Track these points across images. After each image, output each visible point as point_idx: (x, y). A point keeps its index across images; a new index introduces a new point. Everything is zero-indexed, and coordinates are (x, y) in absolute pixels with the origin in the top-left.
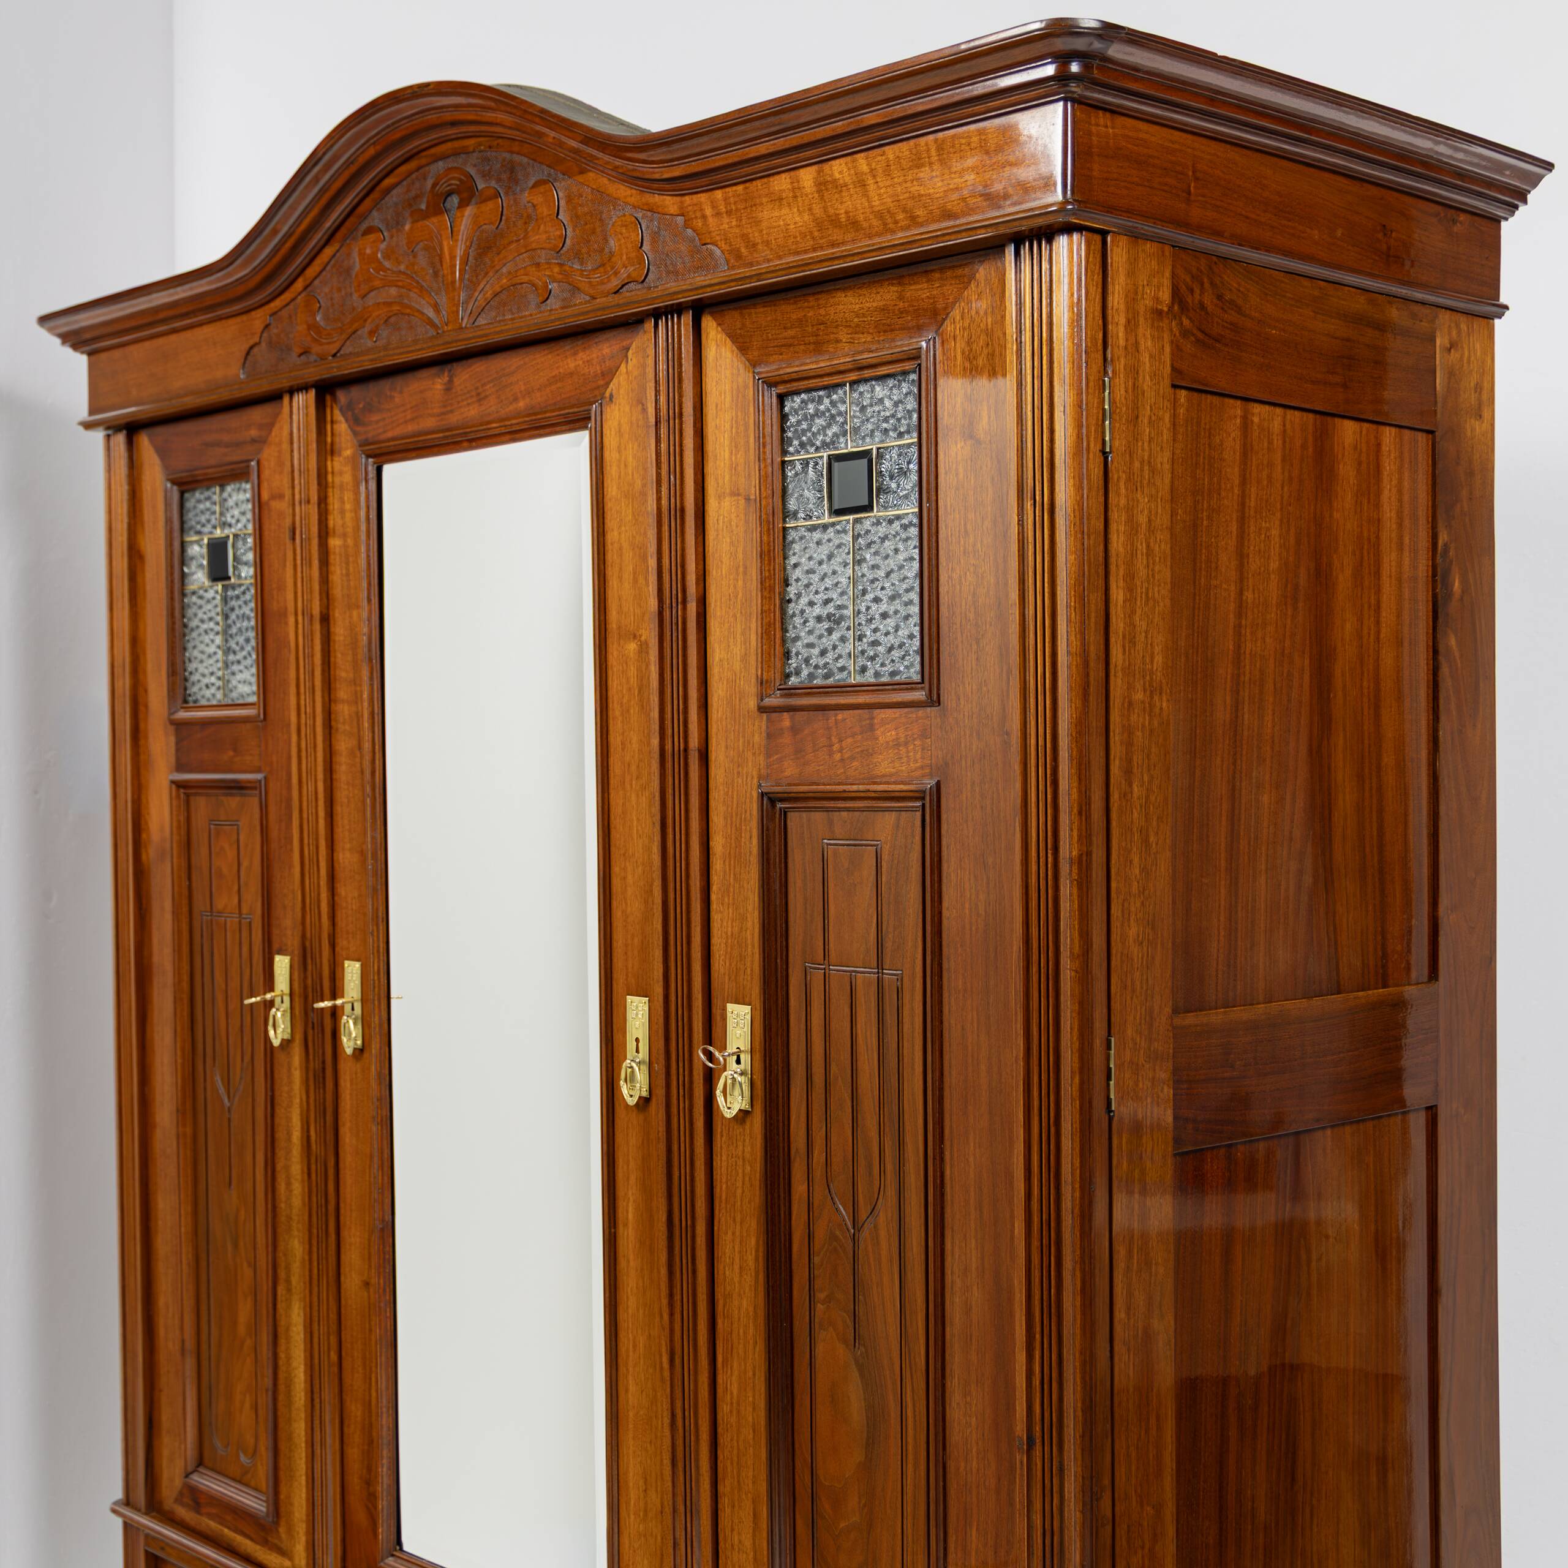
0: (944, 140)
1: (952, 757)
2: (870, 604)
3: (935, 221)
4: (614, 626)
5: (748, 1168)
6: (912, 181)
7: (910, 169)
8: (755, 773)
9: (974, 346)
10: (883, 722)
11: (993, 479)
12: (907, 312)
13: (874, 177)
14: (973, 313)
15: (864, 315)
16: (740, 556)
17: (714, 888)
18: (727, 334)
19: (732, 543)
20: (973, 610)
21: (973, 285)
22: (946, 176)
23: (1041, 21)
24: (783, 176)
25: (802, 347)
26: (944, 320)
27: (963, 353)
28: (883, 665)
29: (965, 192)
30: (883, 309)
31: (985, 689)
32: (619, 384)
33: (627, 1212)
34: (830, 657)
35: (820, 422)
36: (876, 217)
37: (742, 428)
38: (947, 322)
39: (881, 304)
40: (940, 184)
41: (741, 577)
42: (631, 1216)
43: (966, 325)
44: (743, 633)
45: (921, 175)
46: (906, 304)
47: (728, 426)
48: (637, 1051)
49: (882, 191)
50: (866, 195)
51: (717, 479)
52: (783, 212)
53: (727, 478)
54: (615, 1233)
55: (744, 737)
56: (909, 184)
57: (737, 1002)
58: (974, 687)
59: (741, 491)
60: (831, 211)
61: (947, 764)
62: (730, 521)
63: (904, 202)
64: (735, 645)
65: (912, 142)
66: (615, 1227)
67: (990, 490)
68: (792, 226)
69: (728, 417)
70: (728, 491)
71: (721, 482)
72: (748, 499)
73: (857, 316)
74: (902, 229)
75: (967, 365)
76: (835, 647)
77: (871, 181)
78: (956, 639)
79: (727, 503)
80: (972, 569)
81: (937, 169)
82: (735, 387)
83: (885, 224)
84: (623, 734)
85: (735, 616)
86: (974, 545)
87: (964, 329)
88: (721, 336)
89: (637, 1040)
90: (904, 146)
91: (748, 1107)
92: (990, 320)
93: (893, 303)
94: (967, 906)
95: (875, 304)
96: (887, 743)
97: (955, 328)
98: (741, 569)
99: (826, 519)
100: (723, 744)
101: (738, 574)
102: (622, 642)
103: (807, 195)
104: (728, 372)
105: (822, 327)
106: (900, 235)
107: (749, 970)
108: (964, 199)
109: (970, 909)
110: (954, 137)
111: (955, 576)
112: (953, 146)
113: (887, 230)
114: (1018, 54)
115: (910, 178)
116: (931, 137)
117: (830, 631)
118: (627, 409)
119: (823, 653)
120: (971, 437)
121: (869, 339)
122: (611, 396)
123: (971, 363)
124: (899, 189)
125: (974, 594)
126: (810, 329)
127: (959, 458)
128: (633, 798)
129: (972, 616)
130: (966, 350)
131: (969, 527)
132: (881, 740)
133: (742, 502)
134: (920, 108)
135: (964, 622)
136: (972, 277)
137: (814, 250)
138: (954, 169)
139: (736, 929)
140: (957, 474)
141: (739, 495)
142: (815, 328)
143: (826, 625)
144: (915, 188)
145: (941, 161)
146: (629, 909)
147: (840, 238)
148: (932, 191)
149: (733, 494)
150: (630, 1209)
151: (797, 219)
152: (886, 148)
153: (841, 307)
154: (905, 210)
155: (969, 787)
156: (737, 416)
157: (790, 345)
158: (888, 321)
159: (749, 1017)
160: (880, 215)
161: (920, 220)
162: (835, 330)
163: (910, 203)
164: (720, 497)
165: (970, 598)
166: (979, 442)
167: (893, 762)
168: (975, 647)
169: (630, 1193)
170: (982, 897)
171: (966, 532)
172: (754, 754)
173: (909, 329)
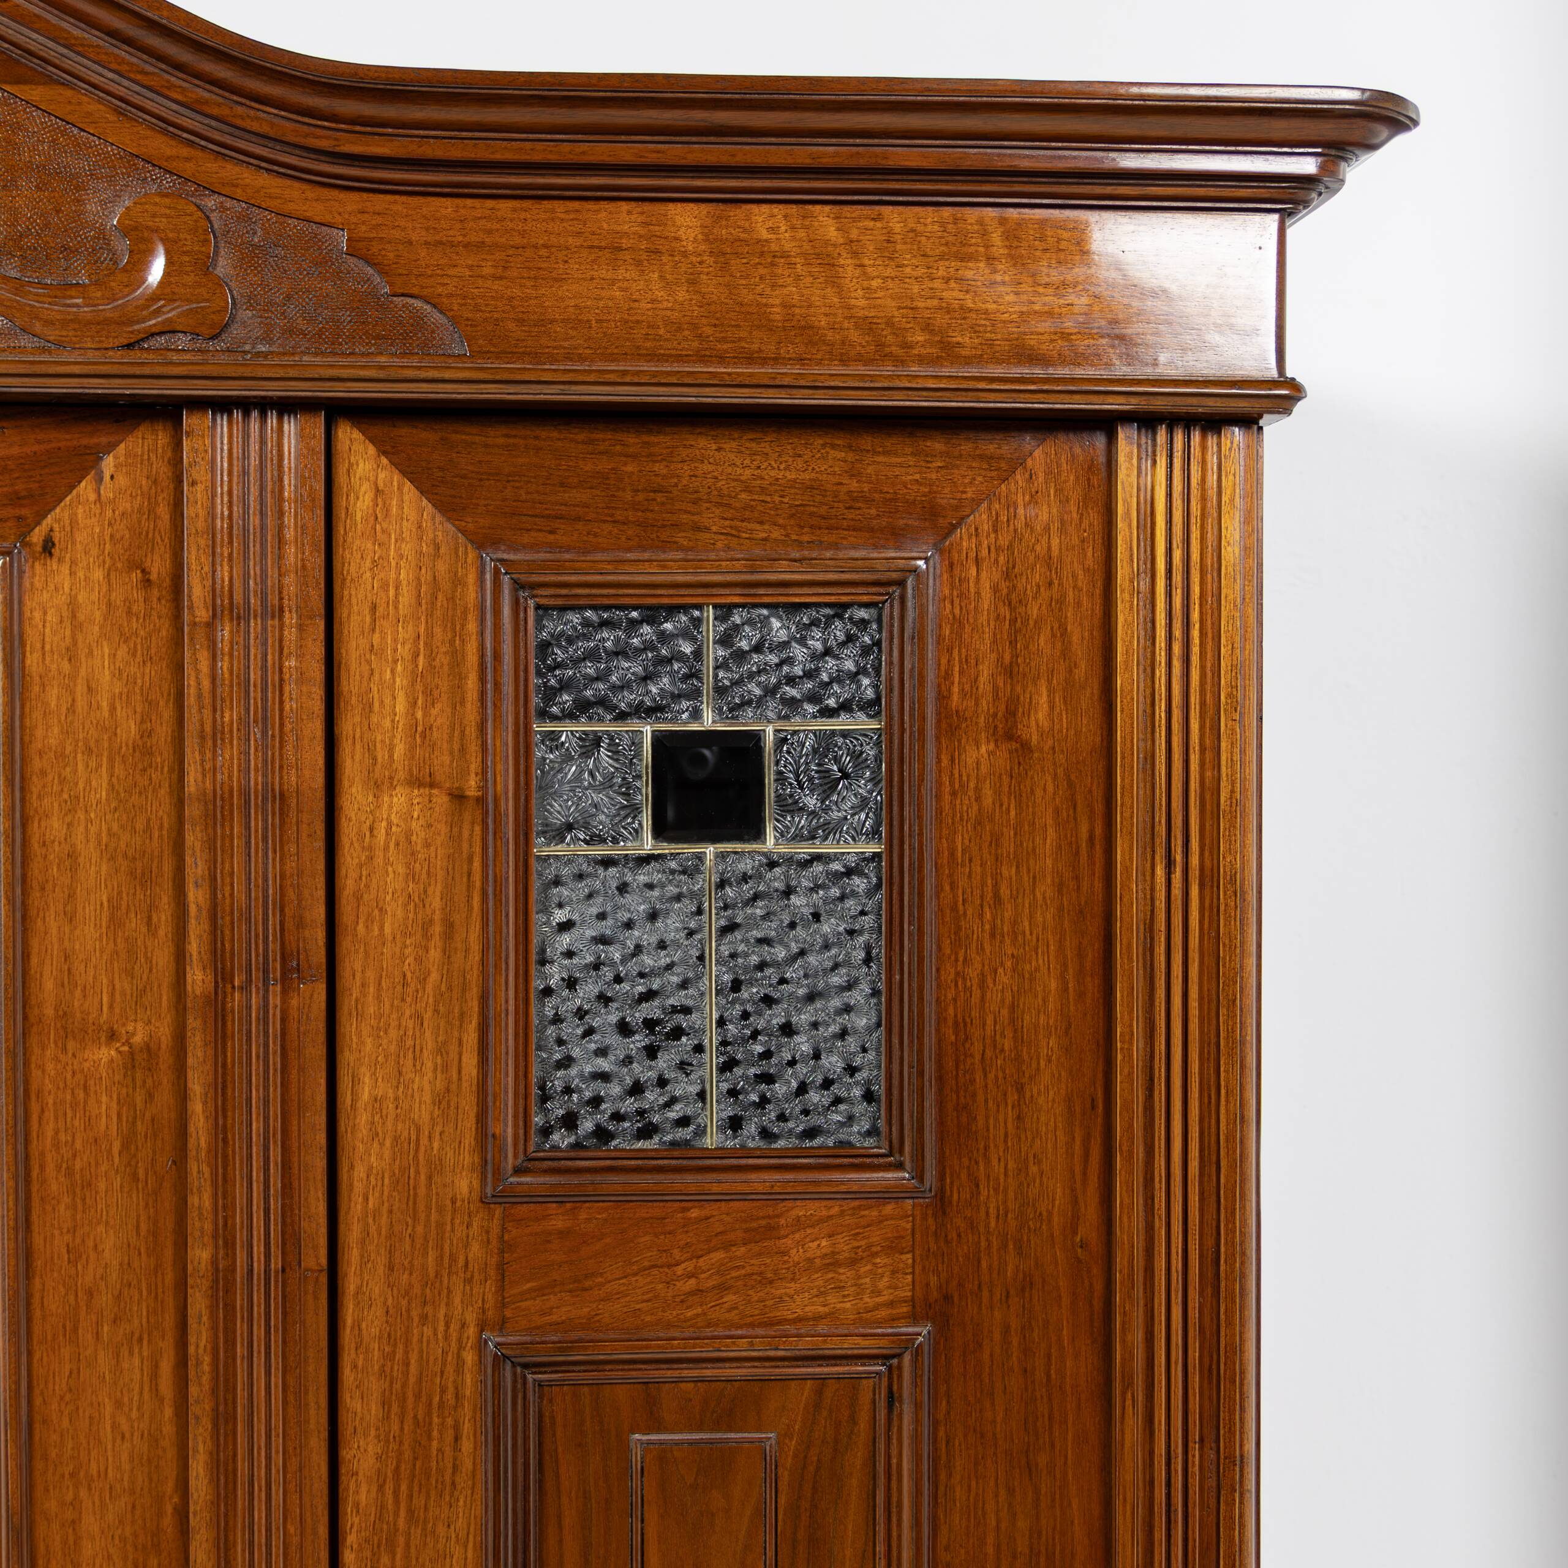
0: (1019, 224)
1: (960, 1285)
2: (749, 1008)
3: (999, 362)
4: (49, 1012)
6: (947, 281)
7: (942, 257)
8: (471, 1317)
9: (1021, 583)
10: (799, 1224)
11: (1057, 812)
12: (869, 501)
13: (855, 254)
14: (1020, 524)
15: (763, 491)
16: (436, 903)
17: (351, 1539)
18: (403, 473)
19: (411, 875)
20: (1009, 1034)
21: (1019, 477)
22: (1024, 287)
23: (1363, 90)
24: (624, 206)
25: (607, 527)
26: (953, 528)
27: (995, 589)
28: (782, 1117)
29: (1069, 325)
30: (810, 487)
31: (1033, 1169)
32: (73, 522)
34: (652, 1096)
35: (633, 668)
36: (857, 326)
37: (442, 660)
38: (960, 533)
39: (807, 476)
40: (1011, 298)
41: (436, 941)
43: (1004, 541)
44: (441, 1050)
45: (969, 274)
46: (866, 487)
47: (404, 651)
49: (875, 283)
50: (834, 281)
51: (370, 749)
52: (621, 273)
53: (400, 750)
55: (440, 1247)
56: (937, 284)
58: (1011, 1165)
59: (439, 777)
60: (747, 296)
61: (947, 1298)
62: (408, 834)
63: (927, 314)
64: (419, 1071)
65: (947, 212)
67: (1051, 831)
68: (644, 305)
69: (405, 633)
70: (401, 775)
71: (381, 755)
72: (458, 797)
73: (747, 489)
74: (921, 360)
75: (1005, 611)
76: (662, 1082)
77: (846, 261)
78: (973, 1081)
79: (399, 799)
80: (1009, 964)
81: (1004, 274)
82: (426, 576)
83: (880, 345)
84: (73, 1230)
85: (419, 1018)
86: (1014, 923)
87: (998, 549)
88: (388, 475)
90: (929, 214)
92: (1055, 542)
93: (836, 479)
94: (990, 1539)
95: (791, 476)
96: (810, 1260)
97: (979, 545)
98: (437, 929)
99: (648, 844)
100: (382, 1261)
101: (426, 936)
102: (71, 1045)
103: (685, 254)
104: (407, 548)
105: (660, 497)
106: (915, 369)
108: (1065, 336)
109: (998, 1548)
110: (1043, 222)
111: (973, 973)
112: (1042, 239)
113: (882, 355)
114: (1279, 128)
115: (941, 273)
116: (990, 212)
117: (651, 1052)
118: (98, 574)
119: (636, 1089)
120: (1010, 736)
121: (776, 534)
122: (48, 546)
123: (1012, 609)
124: (916, 289)
125: (1013, 1008)
126: (628, 496)
127: (984, 769)
128: (104, 1361)
129: (1007, 1044)
130: (1004, 586)
131: (1004, 892)
132: (796, 1255)
133: (441, 799)
134: (1025, 164)
135: (989, 1053)
136: (1018, 463)
137: (703, 359)
138: (1045, 280)
140: (978, 799)
141: (432, 785)
142: (641, 497)
143: (640, 1040)
144: (952, 294)
145: (1015, 260)
147: (770, 349)
148: (992, 307)
149: (415, 782)
151: (660, 294)
152: (886, 210)
153: (706, 467)
154: (927, 328)
155: (997, 1336)
156: (430, 635)
157: (578, 519)
158: (823, 510)
160: (868, 326)
161: (965, 352)
162: (691, 507)
163: (941, 320)
164: (378, 786)
165: (1005, 1012)
166: (1025, 747)
167: (821, 1294)
168: (1012, 1097)
170: (1022, 1524)
171: (997, 899)
172: (469, 1281)
173: (872, 530)
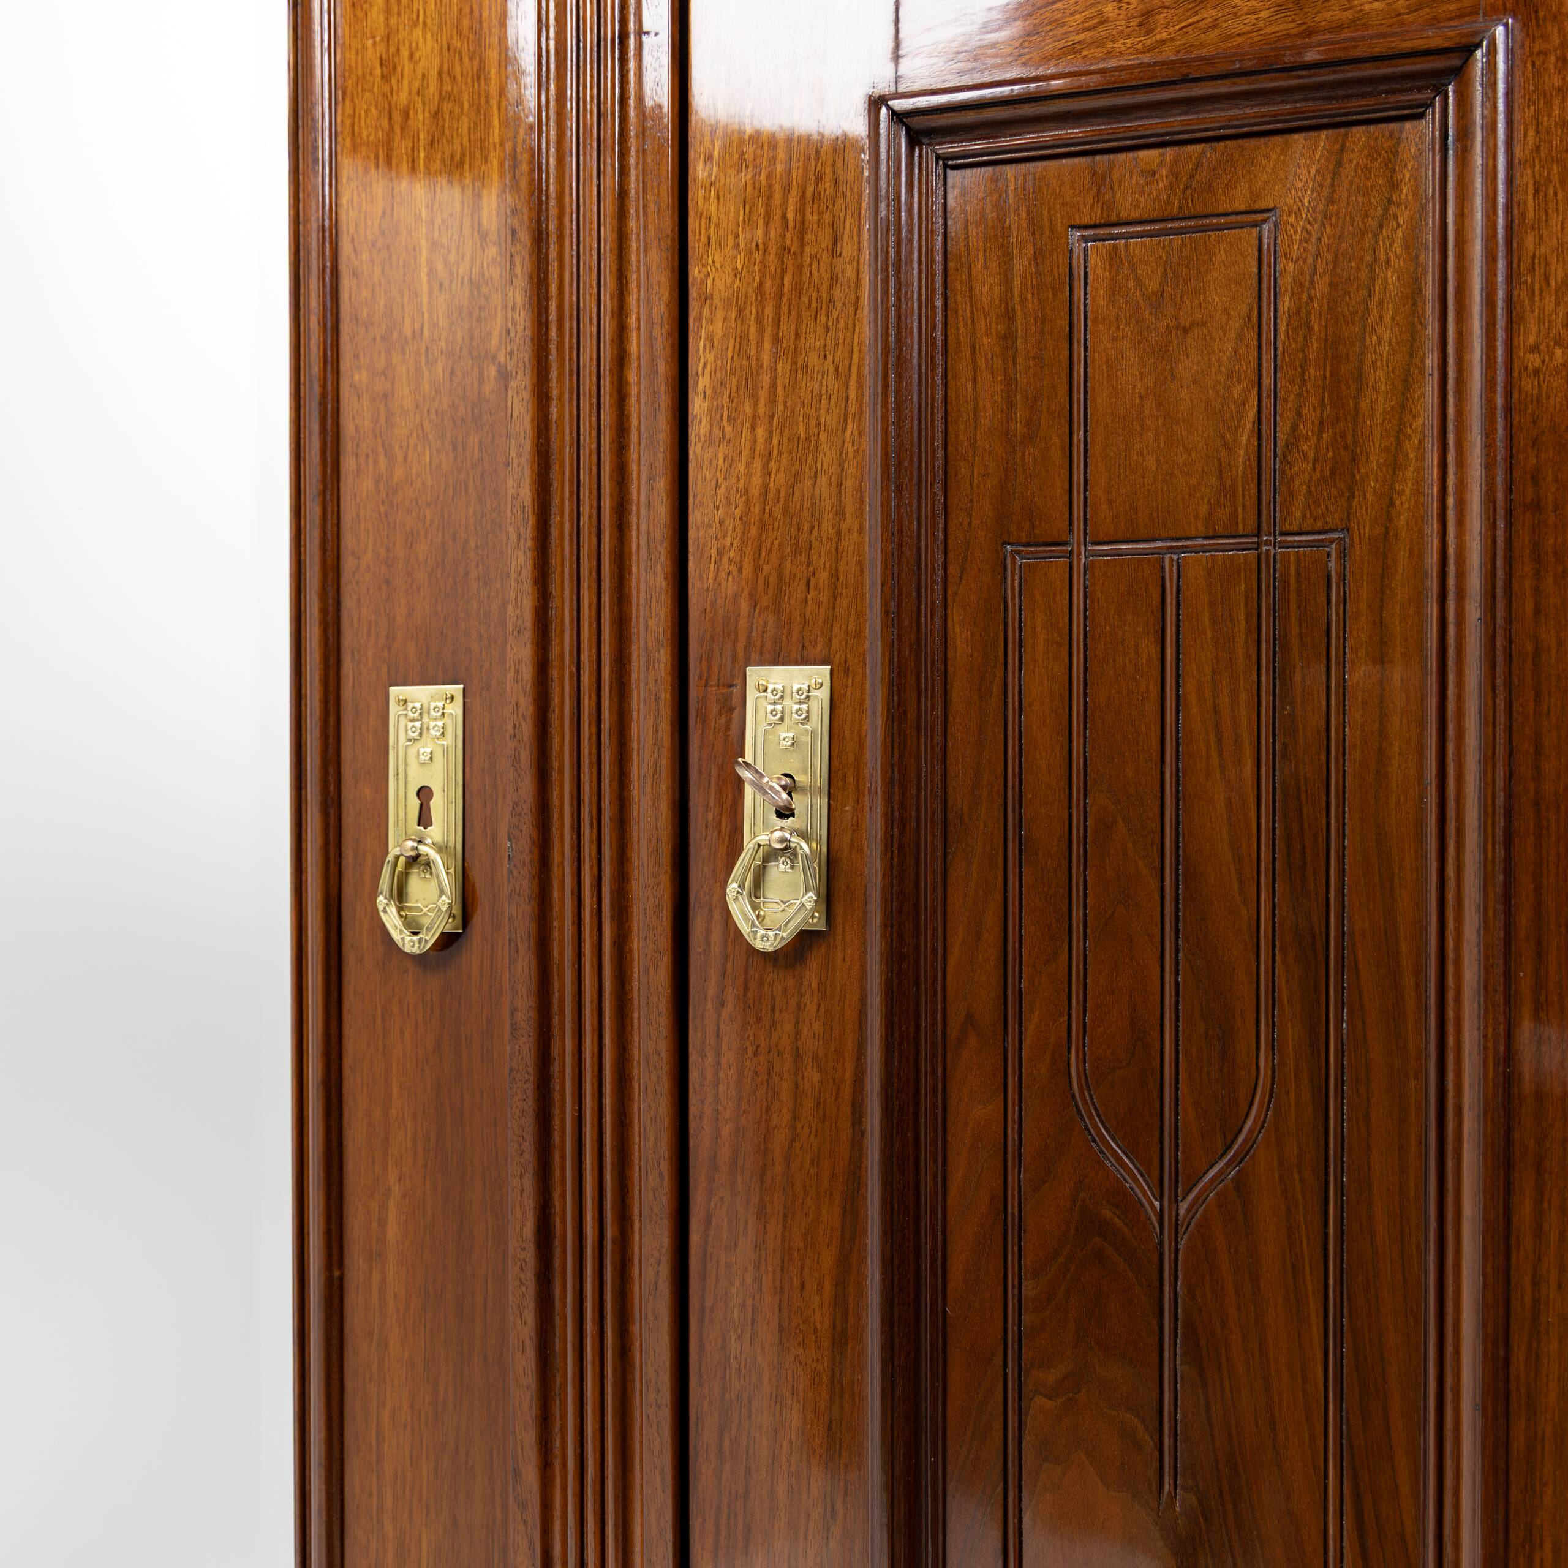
5: (813, 1076)
33: (383, 1223)
42: (393, 1232)
48: (424, 819)
54: (341, 1278)
57: (778, 659)
66: (341, 1264)
84: (387, 38)
89: (424, 793)
91: (817, 923)
107: (823, 577)
139: (778, 479)
146: (399, 472)
150: (392, 1216)
159: (824, 694)
169: (392, 1177)
